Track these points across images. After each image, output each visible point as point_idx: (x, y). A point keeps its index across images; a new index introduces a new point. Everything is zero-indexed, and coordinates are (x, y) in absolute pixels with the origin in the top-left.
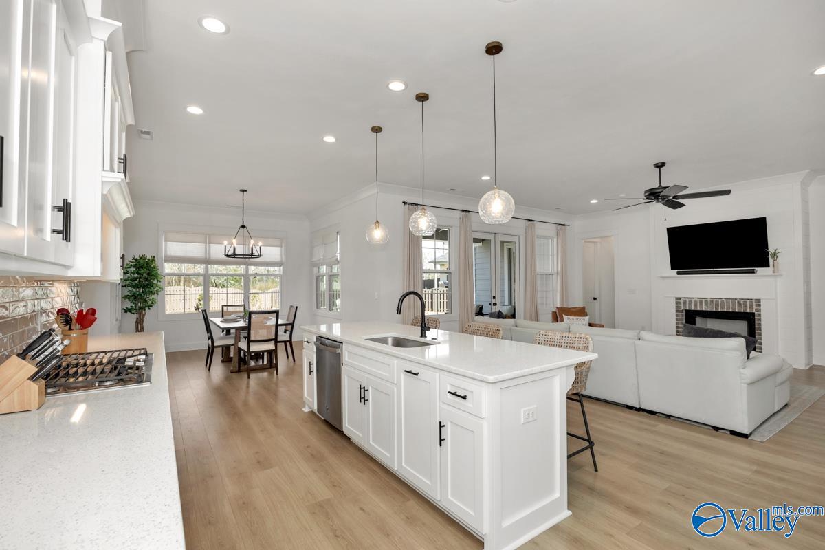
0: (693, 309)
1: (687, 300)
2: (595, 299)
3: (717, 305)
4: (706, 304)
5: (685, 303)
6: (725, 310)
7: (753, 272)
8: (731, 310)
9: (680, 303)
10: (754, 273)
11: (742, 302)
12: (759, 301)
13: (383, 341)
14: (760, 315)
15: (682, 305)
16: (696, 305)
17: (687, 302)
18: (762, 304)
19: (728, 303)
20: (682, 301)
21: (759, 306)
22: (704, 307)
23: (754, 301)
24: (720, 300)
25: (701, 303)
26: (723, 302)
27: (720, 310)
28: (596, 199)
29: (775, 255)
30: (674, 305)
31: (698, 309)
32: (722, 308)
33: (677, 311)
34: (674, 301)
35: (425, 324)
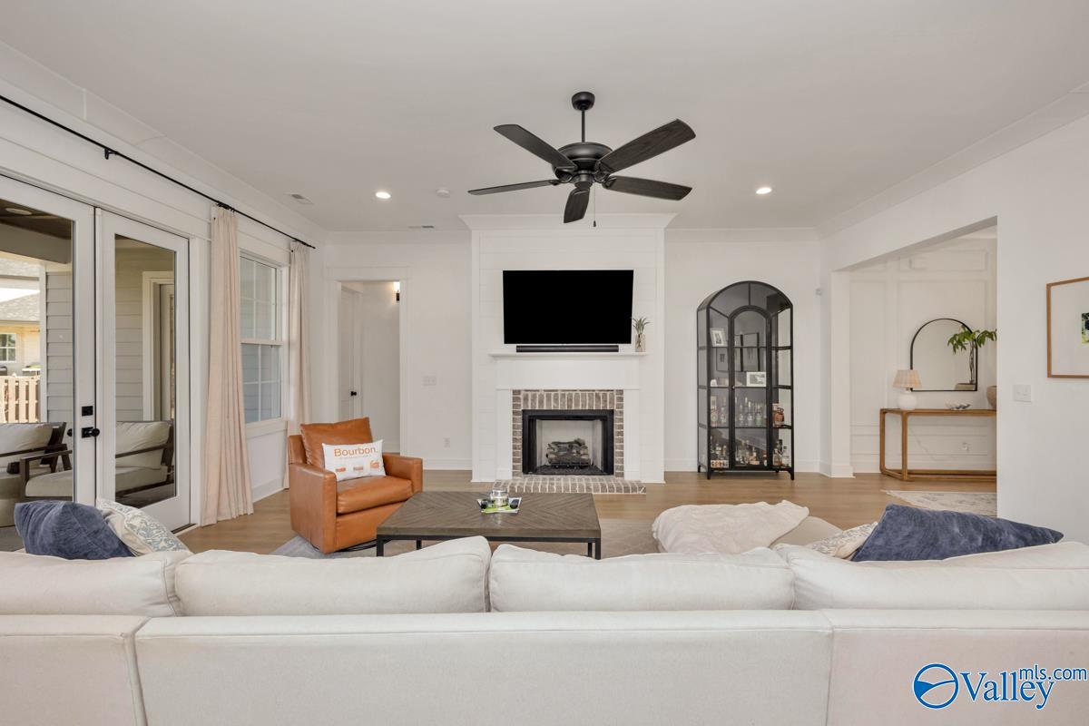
1: (530, 394)
2: (353, 394)
4: (556, 400)
5: (526, 399)
6: (580, 408)
7: (616, 349)
8: (587, 408)
9: (519, 399)
10: (617, 351)
11: (601, 394)
12: (621, 392)
14: (621, 413)
15: (522, 403)
16: (541, 402)
17: (530, 398)
18: (625, 396)
19: (584, 396)
20: (521, 396)
21: (621, 399)
23: (615, 393)
24: (574, 393)
26: (577, 395)
27: (573, 408)
28: (388, 191)
29: (640, 325)
30: (510, 403)
31: (545, 408)
32: (577, 405)
33: (514, 412)
34: (510, 395)
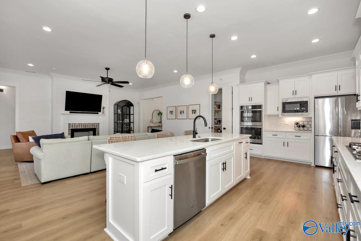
0: (76, 128)
1: (74, 124)
3: (85, 126)
4: (81, 126)
5: (72, 126)
7: (98, 113)
9: (70, 126)
11: (94, 124)
12: (99, 124)
13: (213, 140)
14: (99, 129)
15: (71, 127)
16: (77, 127)
17: (74, 126)
18: (100, 125)
20: (71, 125)
21: (99, 125)
22: (80, 127)
23: (97, 124)
25: (79, 125)
29: (104, 108)
30: (68, 127)
32: (87, 127)
33: (69, 130)
34: (68, 125)
35: (195, 131)
